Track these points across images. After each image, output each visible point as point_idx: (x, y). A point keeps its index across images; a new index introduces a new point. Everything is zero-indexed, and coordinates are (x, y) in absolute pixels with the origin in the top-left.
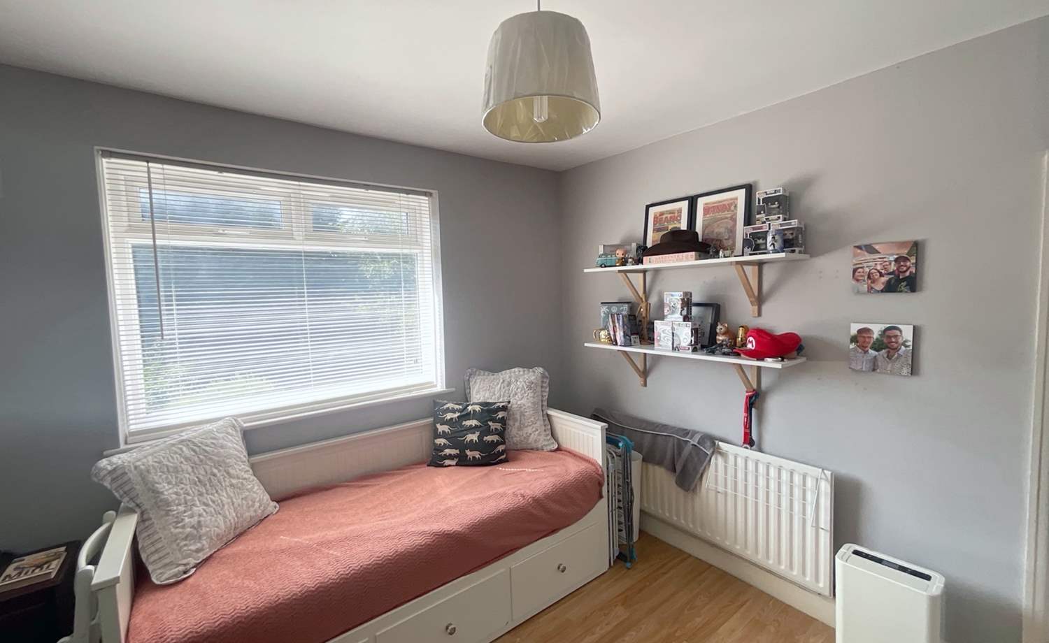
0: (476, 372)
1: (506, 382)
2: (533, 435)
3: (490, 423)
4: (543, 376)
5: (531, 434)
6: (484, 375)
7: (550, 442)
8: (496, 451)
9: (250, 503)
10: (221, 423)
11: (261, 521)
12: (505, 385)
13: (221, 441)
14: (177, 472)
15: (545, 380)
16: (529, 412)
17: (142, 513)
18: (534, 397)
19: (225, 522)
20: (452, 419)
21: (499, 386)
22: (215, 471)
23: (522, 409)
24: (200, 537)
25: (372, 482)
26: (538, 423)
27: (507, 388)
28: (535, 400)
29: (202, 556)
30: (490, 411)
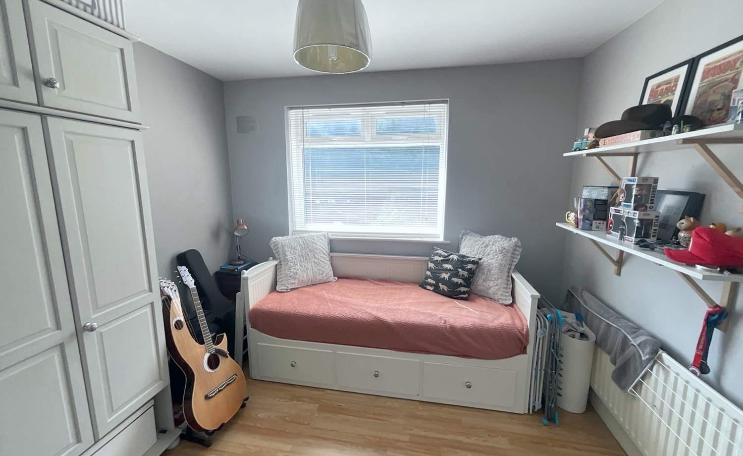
0: (469, 233)
1: (484, 244)
2: (493, 288)
3: (460, 270)
4: (516, 246)
5: (492, 287)
6: (474, 236)
7: (507, 298)
8: (458, 289)
9: (321, 273)
10: (320, 233)
11: (326, 282)
12: (483, 246)
13: (315, 241)
14: (295, 249)
15: (517, 249)
16: (495, 271)
17: (280, 262)
18: (502, 260)
19: (307, 277)
20: (437, 261)
21: (479, 246)
22: (309, 253)
23: (490, 267)
24: (295, 278)
25: (384, 283)
26: (500, 281)
27: (483, 249)
28: (502, 262)
29: (294, 286)
30: (462, 262)
